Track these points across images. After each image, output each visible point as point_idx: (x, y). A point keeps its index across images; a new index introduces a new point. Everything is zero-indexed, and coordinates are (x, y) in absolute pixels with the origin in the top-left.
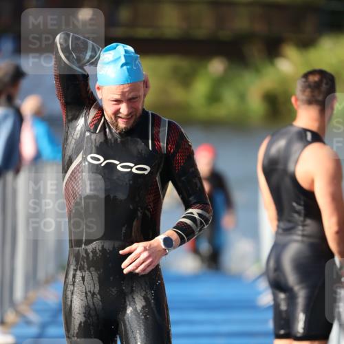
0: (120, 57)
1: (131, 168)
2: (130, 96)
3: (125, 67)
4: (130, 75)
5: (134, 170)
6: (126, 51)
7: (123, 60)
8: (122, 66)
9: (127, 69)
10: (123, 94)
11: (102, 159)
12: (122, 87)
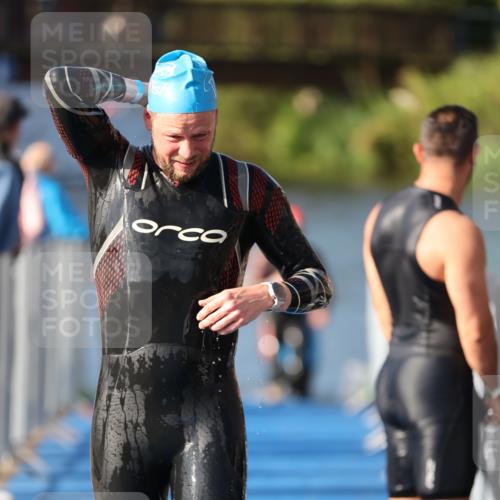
0: (185, 73)
1: (199, 235)
2: (196, 131)
3: (191, 89)
4: (198, 101)
5: (204, 239)
6: (195, 64)
7: (189, 78)
8: (188, 86)
9: (195, 90)
10: (186, 127)
11: (155, 225)
12: (185, 117)
